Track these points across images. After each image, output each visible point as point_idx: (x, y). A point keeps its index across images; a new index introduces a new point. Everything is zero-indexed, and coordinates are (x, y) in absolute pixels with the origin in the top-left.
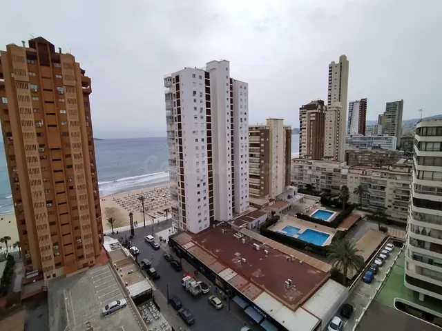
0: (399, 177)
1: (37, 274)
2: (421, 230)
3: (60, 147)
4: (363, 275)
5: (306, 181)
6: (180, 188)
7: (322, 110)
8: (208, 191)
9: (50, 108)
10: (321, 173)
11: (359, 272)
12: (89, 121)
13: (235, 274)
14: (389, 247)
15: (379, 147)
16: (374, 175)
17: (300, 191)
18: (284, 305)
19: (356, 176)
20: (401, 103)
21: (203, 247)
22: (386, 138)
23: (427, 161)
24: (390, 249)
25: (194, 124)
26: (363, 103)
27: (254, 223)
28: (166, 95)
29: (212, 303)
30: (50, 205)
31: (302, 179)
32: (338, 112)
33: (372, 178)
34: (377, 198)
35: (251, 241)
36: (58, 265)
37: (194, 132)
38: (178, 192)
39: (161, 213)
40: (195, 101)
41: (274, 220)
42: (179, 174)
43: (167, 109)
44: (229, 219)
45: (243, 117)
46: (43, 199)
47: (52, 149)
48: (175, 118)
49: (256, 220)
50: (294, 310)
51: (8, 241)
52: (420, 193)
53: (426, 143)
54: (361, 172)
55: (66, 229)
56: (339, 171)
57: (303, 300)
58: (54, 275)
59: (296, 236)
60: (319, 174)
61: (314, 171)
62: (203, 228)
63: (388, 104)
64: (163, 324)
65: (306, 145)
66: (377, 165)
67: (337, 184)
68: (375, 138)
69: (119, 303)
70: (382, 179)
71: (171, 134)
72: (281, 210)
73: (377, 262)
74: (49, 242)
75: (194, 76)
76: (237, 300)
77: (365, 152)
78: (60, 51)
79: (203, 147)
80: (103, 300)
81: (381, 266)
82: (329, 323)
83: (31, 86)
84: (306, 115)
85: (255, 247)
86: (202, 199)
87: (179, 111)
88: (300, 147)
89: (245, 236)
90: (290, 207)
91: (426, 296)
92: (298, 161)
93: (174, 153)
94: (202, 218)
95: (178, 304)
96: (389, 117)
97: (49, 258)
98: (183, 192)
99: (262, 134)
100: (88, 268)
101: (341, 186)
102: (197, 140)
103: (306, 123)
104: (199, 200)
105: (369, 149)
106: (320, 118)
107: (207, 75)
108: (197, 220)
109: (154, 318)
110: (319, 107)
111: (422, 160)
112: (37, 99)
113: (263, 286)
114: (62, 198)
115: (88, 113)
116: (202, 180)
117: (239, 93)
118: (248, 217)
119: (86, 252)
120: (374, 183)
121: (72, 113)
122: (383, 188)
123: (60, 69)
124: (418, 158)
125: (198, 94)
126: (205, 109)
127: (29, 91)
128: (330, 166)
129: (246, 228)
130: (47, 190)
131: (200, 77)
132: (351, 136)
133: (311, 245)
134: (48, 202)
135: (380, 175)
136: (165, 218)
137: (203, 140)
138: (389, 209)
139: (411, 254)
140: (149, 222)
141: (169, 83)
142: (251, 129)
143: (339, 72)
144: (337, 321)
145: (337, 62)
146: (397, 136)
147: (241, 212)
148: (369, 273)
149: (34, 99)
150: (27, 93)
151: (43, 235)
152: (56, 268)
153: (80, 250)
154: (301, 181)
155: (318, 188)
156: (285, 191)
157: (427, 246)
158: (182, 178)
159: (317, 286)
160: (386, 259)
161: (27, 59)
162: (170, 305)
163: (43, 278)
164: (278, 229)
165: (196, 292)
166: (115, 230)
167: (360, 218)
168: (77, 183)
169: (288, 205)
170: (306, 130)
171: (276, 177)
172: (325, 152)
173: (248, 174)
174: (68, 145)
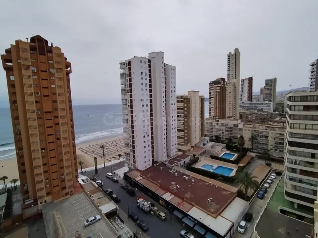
0: (277, 129)
1: (33, 201)
2: (294, 161)
3: (51, 110)
4: (258, 193)
5: (215, 134)
6: (131, 139)
7: (224, 84)
8: (150, 140)
9: (45, 84)
10: (225, 128)
11: (255, 191)
12: (69, 92)
13: (173, 196)
14: (273, 176)
15: (262, 110)
16: (261, 128)
17: (210, 141)
18: (208, 214)
19: (249, 129)
20: (275, 80)
21: (149, 179)
22: (266, 104)
23: (296, 117)
24: (274, 177)
25: (140, 95)
26: (251, 80)
27: (182, 162)
28: (121, 74)
29: (159, 216)
30: (44, 151)
31: (212, 132)
32: (234, 86)
33: (259, 130)
34: (263, 144)
35: (181, 175)
36: (48, 194)
37: (141, 100)
38: (130, 142)
39: (115, 158)
40: (142, 79)
41: (195, 160)
42: (131, 129)
43: (122, 84)
44: (165, 160)
45: (173, 89)
46: (39, 147)
47: (46, 112)
48: (128, 90)
49: (183, 161)
50: (215, 218)
51: (6, 180)
52: (292, 137)
53: (295, 106)
54: (252, 126)
55: (54, 168)
56: (237, 126)
57: (220, 211)
58: (45, 202)
59: (211, 171)
60: (224, 128)
61: (219, 127)
62: (148, 167)
63: (266, 81)
64: (127, 231)
65: (214, 108)
66: (262, 122)
67: (236, 135)
68: (259, 104)
69: (96, 218)
70: (266, 131)
71: (124, 101)
72: (199, 153)
73: (265, 185)
74: (43, 178)
75: (141, 62)
76: (176, 213)
77: (252, 113)
78: (52, 45)
79: (147, 110)
80: (84, 217)
81: (269, 188)
82: (238, 225)
83: (32, 69)
84: (214, 88)
85: (185, 178)
86: (146, 146)
87: (130, 85)
88: (210, 110)
89: (177, 171)
90: (205, 151)
91: (299, 205)
92: (209, 120)
93: (127, 115)
94: (146, 159)
95: (136, 217)
96: (268, 89)
97: (41, 189)
98: (133, 142)
99: (185, 101)
100: (69, 196)
101: (239, 136)
102: (143, 106)
103: (214, 94)
104: (145, 147)
105: (256, 111)
106: (223, 90)
107: (149, 61)
108: (143, 161)
109: (120, 227)
110: (222, 83)
111: (292, 117)
112: (36, 77)
113: (193, 203)
114: (52, 146)
115: (69, 87)
116: (146, 133)
117: (170, 74)
118: (177, 158)
119: (67, 185)
120: (261, 133)
121: (60, 87)
122: (267, 137)
123: (52, 57)
124: (290, 116)
125: (144, 74)
126: (148, 84)
127: (31, 72)
128: (231, 123)
129: (177, 166)
130: (41, 141)
131: (145, 63)
132: (243, 102)
133: (222, 176)
134: (42, 149)
135: (264, 128)
136: (119, 161)
137: (147, 105)
138: (272, 151)
139: (288, 177)
140: (108, 164)
141: (123, 67)
142: (178, 97)
143: (234, 59)
144: (243, 223)
145: (233, 52)
146: (273, 102)
147: (172, 155)
148: (261, 193)
149: (34, 77)
150: (29, 73)
151: (38, 172)
152: (47, 196)
153: (63, 183)
154: (211, 134)
155: (223, 138)
156: (201, 140)
157: (298, 171)
158: (133, 132)
159: (229, 202)
160: (271, 183)
161: (30, 50)
162: (130, 219)
163: (37, 204)
164: (198, 165)
165: (148, 209)
166: (84, 170)
167: (253, 158)
168: (62, 136)
169: (203, 150)
170: (214, 98)
171: (195, 131)
172: (226, 113)
173: (177, 129)
174: (56, 109)
